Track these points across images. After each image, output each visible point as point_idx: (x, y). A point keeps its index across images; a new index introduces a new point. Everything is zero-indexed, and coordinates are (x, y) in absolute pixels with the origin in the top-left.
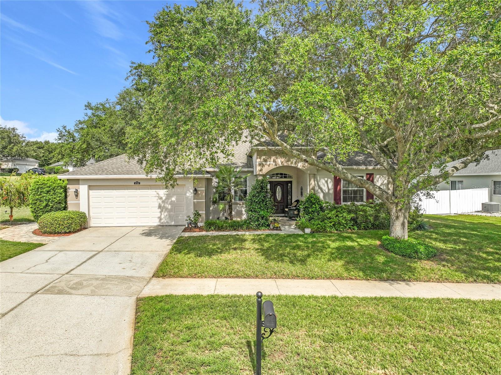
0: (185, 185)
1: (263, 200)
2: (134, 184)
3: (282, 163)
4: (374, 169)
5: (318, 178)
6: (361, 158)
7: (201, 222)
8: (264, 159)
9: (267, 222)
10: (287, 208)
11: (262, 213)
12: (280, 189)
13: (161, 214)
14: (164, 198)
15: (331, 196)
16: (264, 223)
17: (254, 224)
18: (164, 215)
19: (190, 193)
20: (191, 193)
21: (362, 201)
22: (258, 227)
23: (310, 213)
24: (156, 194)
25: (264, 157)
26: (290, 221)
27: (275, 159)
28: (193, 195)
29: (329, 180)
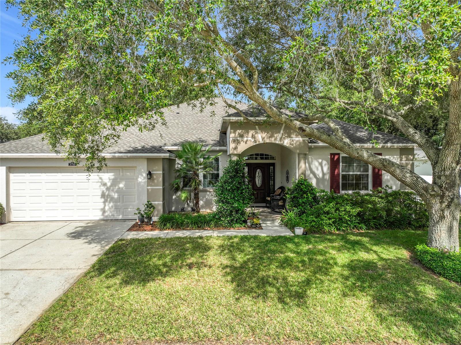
0: (136, 167)
1: (238, 187)
2: (68, 165)
3: (263, 139)
4: (383, 147)
5: (310, 160)
6: (364, 134)
7: (157, 216)
8: (239, 134)
9: (243, 217)
10: (269, 196)
11: (236, 205)
12: (260, 173)
13: (105, 206)
14: (109, 184)
15: (326, 183)
16: (239, 219)
17: (225, 220)
18: (109, 206)
19: (142, 178)
20: (144, 178)
21: (367, 188)
22: (231, 225)
23: (300, 205)
24: (98, 178)
25: (239, 131)
26: (273, 214)
27: (254, 134)
28: (146, 180)
29: (324, 162)
